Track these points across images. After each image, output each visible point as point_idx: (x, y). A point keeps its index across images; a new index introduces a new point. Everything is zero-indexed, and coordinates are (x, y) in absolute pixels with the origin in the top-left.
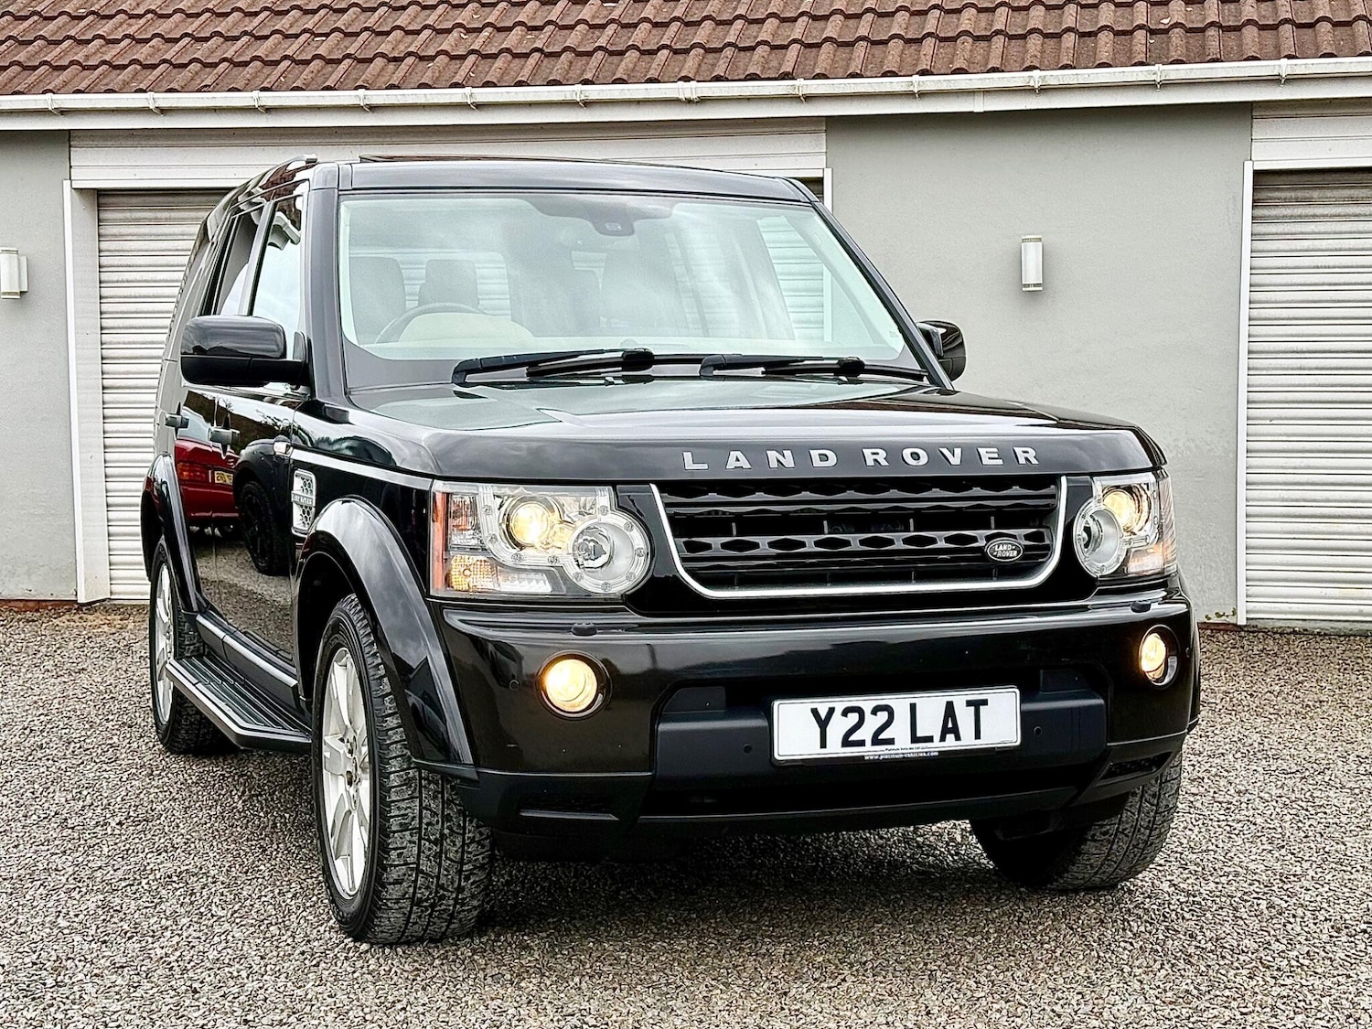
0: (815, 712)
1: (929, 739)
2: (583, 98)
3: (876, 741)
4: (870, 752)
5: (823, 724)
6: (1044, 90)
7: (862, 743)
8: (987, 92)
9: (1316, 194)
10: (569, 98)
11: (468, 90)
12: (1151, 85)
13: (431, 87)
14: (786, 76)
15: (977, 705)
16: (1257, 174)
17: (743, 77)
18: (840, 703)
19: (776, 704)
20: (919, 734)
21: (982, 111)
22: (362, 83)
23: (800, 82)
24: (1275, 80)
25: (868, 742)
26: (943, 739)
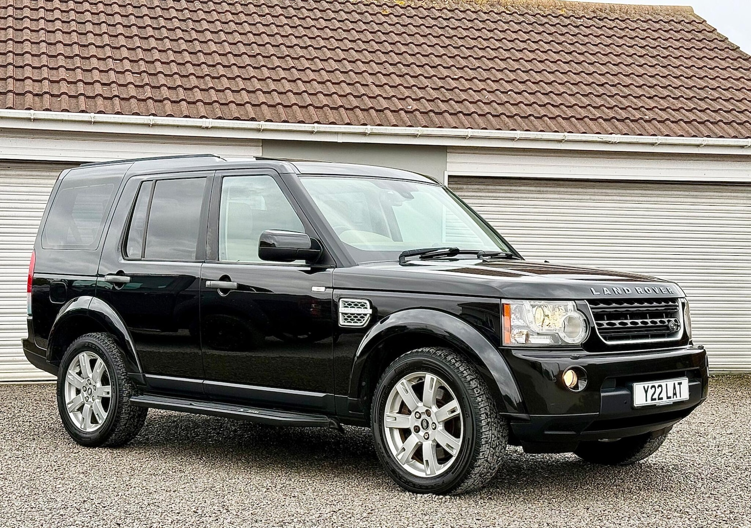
0: (644, 387)
1: (670, 398)
2: (154, 123)
3: (659, 399)
4: (657, 403)
5: (646, 392)
6: (372, 134)
7: (655, 399)
8: (344, 133)
9: (465, 187)
10: (146, 122)
11: (92, 115)
12: (415, 136)
13: (69, 111)
14: (253, 119)
15: (680, 384)
16: (449, 176)
17: (232, 119)
18: (650, 384)
19: (635, 384)
20: (668, 396)
21: (341, 142)
22: (29, 107)
23: (262, 123)
24: (464, 138)
25: (657, 399)
26: (673, 398)
